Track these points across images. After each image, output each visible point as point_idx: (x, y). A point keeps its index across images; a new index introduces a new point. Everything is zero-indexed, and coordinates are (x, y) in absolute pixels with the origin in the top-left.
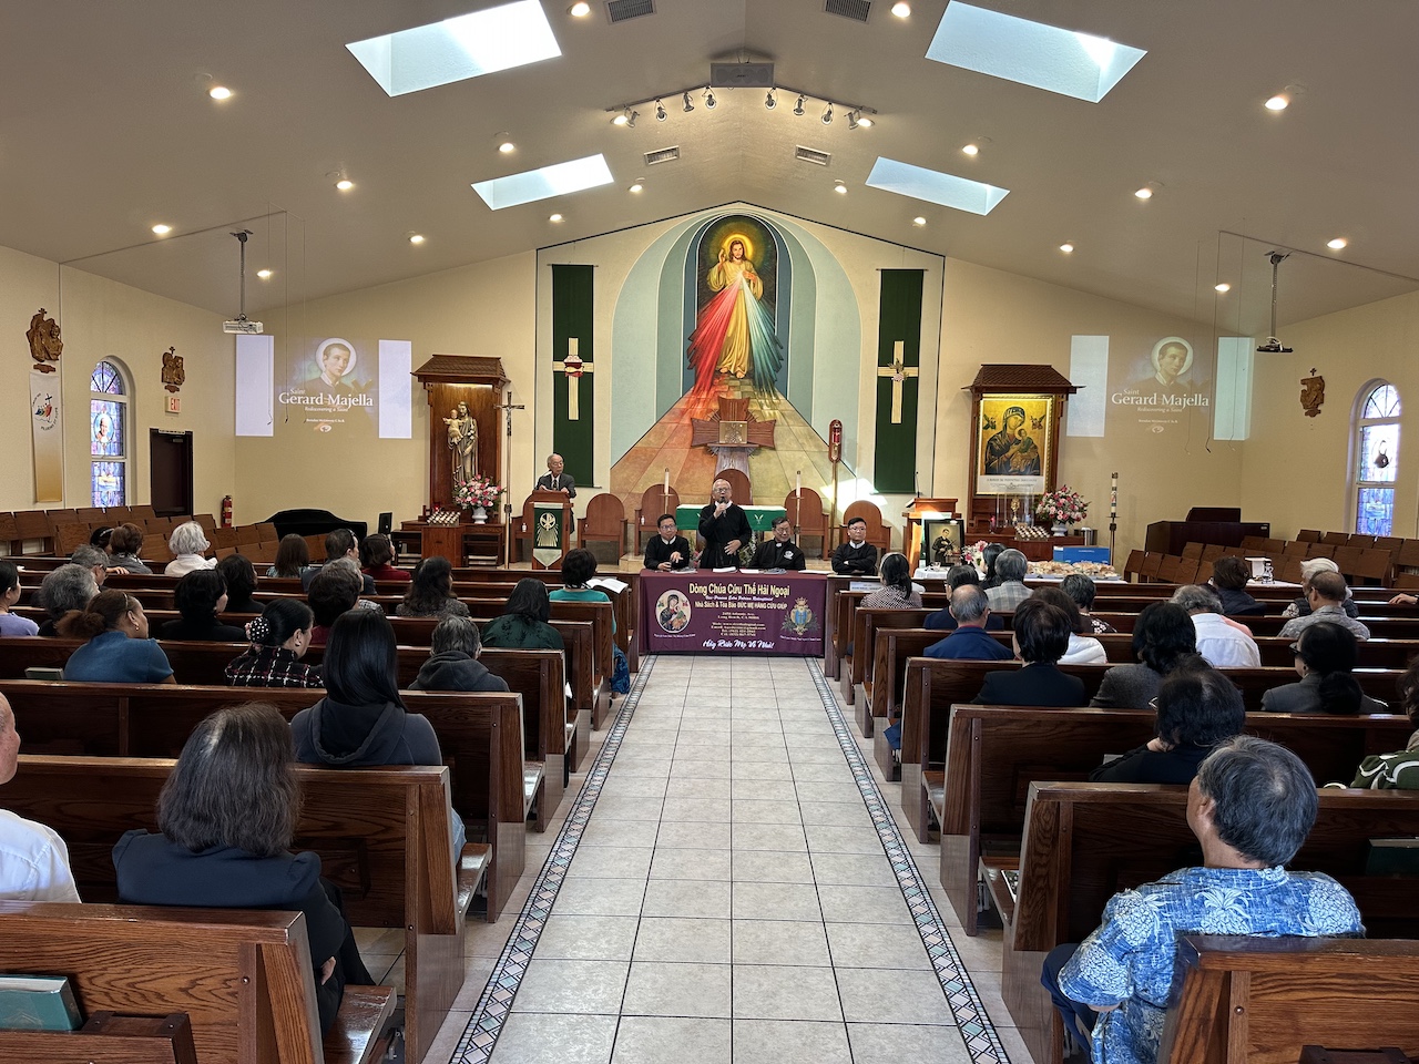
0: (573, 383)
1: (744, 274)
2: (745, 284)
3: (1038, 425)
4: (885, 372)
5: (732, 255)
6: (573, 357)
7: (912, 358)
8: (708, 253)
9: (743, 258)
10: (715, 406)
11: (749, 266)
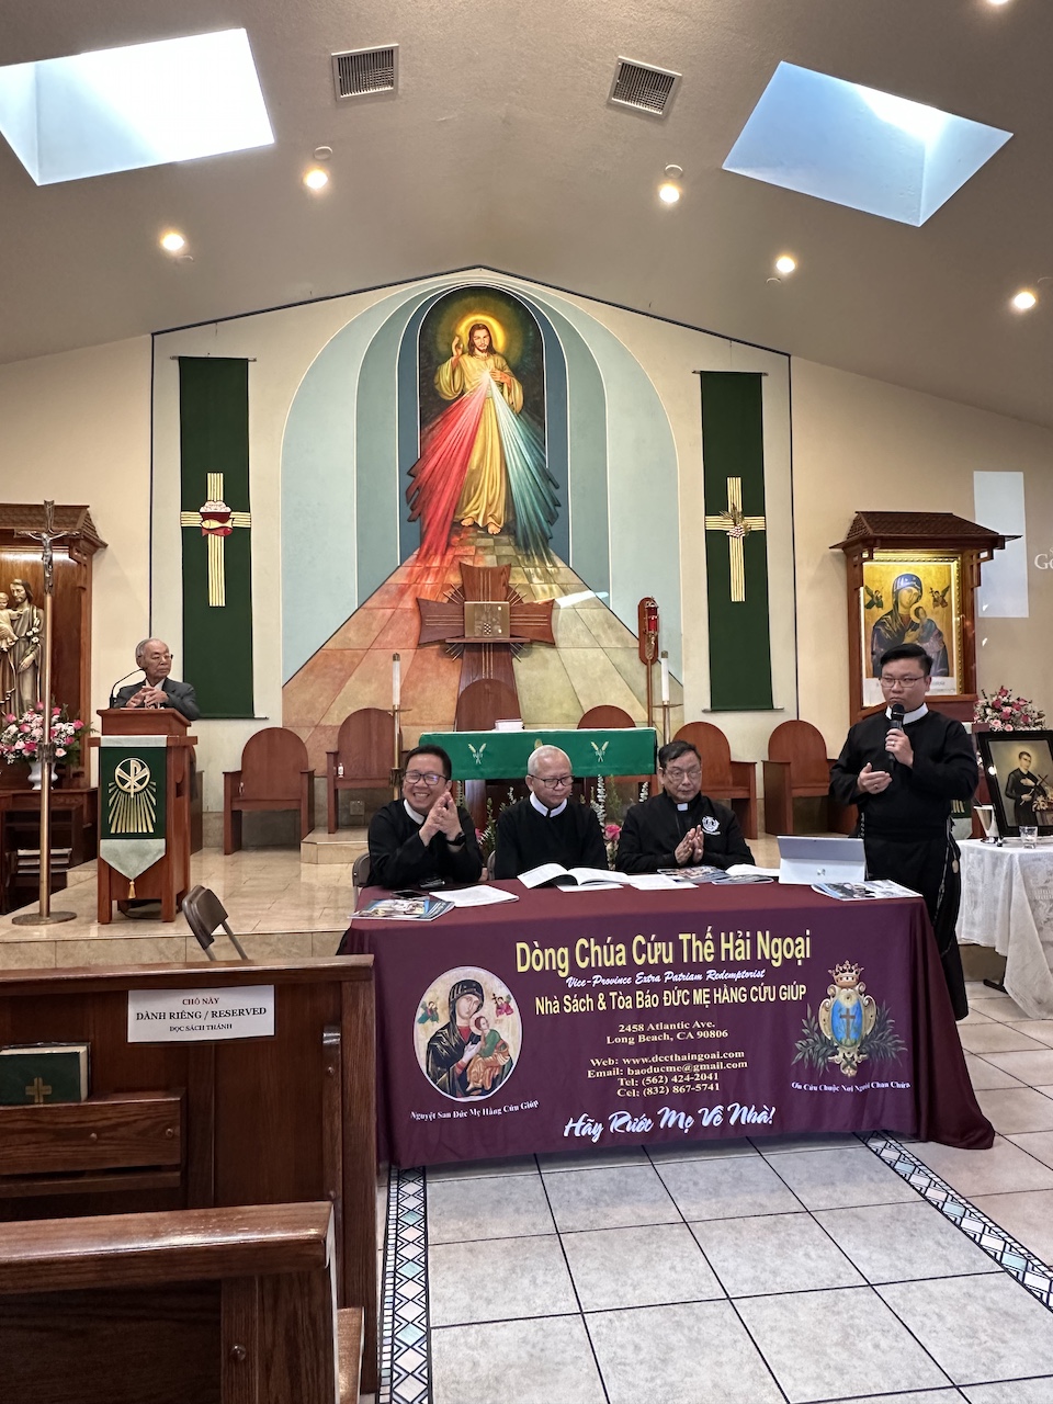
0: (216, 546)
1: (493, 374)
2: (496, 390)
3: (941, 600)
4: (716, 523)
5: (472, 345)
6: (215, 504)
7: (754, 503)
8: (435, 342)
9: (490, 350)
10: (455, 579)
11: (501, 362)
